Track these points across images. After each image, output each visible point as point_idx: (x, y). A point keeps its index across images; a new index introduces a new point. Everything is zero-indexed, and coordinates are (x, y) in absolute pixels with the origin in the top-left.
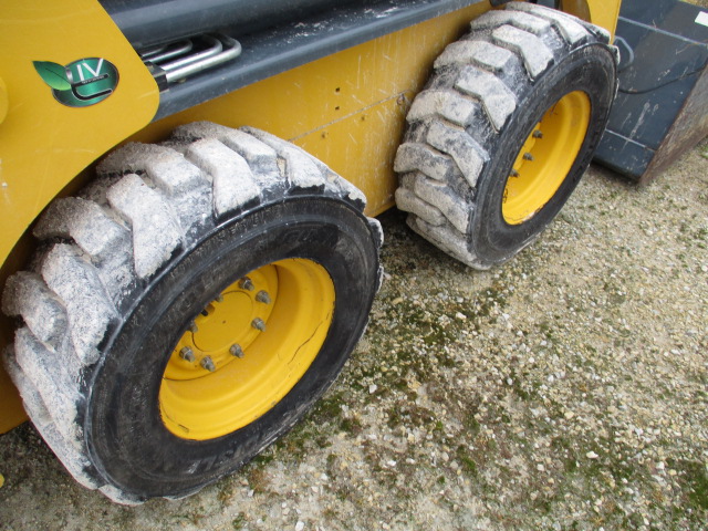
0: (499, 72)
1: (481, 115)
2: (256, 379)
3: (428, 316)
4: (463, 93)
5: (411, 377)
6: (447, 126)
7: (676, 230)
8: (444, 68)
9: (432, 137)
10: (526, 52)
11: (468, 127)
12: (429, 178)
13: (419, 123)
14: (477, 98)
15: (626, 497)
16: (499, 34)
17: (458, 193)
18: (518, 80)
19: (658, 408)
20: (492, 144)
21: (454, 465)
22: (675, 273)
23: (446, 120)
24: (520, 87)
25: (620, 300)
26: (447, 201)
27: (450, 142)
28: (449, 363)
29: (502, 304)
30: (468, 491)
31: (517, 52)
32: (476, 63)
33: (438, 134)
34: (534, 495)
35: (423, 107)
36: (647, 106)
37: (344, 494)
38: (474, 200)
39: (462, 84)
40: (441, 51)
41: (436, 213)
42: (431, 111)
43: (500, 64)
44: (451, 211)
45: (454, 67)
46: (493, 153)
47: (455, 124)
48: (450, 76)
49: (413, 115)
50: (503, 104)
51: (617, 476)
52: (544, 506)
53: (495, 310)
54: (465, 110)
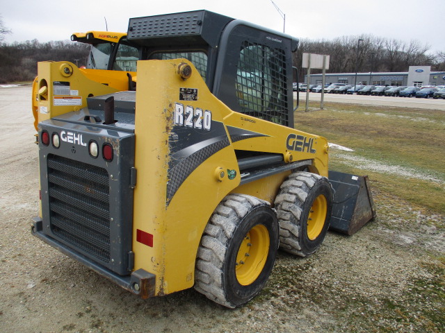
0: (300, 187)
1: (298, 199)
2: (247, 273)
3: (289, 270)
4: (291, 194)
5: (289, 284)
6: (288, 203)
7: (365, 248)
8: (283, 188)
9: (284, 207)
10: (307, 181)
11: (294, 203)
12: (284, 220)
13: (278, 204)
14: (296, 194)
15: (367, 307)
16: (298, 178)
17: (294, 223)
18: (306, 189)
19: (371, 289)
20: (302, 207)
21: (312, 302)
22: (368, 259)
23: (287, 201)
24: (308, 191)
25: (351, 265)
26: (291, 226)
27: (290, 207)
28: (301, 281)
29: (312, 267)
30: (318, 307)
31: (305, 182)
32: (293, 186)
33: (285, 206)
34: (339, 307)
35: (279, 199)
36: (344, 207)
37: (280, 309)
38: (300, 225)
39: (290, 191)
40: (282, 184)
41: (287, 231)
42: (282, 199)
43: (301, 185)
44: (293, 229)
45: (286, 187)
46: (303, 209)
47: (290, 202)
48: (286, 190)
49: (276, 201)
50: (304, 195)
51: (363, 303)
52: (343, 309)
53: (310, 268)
54: (293, 198)
